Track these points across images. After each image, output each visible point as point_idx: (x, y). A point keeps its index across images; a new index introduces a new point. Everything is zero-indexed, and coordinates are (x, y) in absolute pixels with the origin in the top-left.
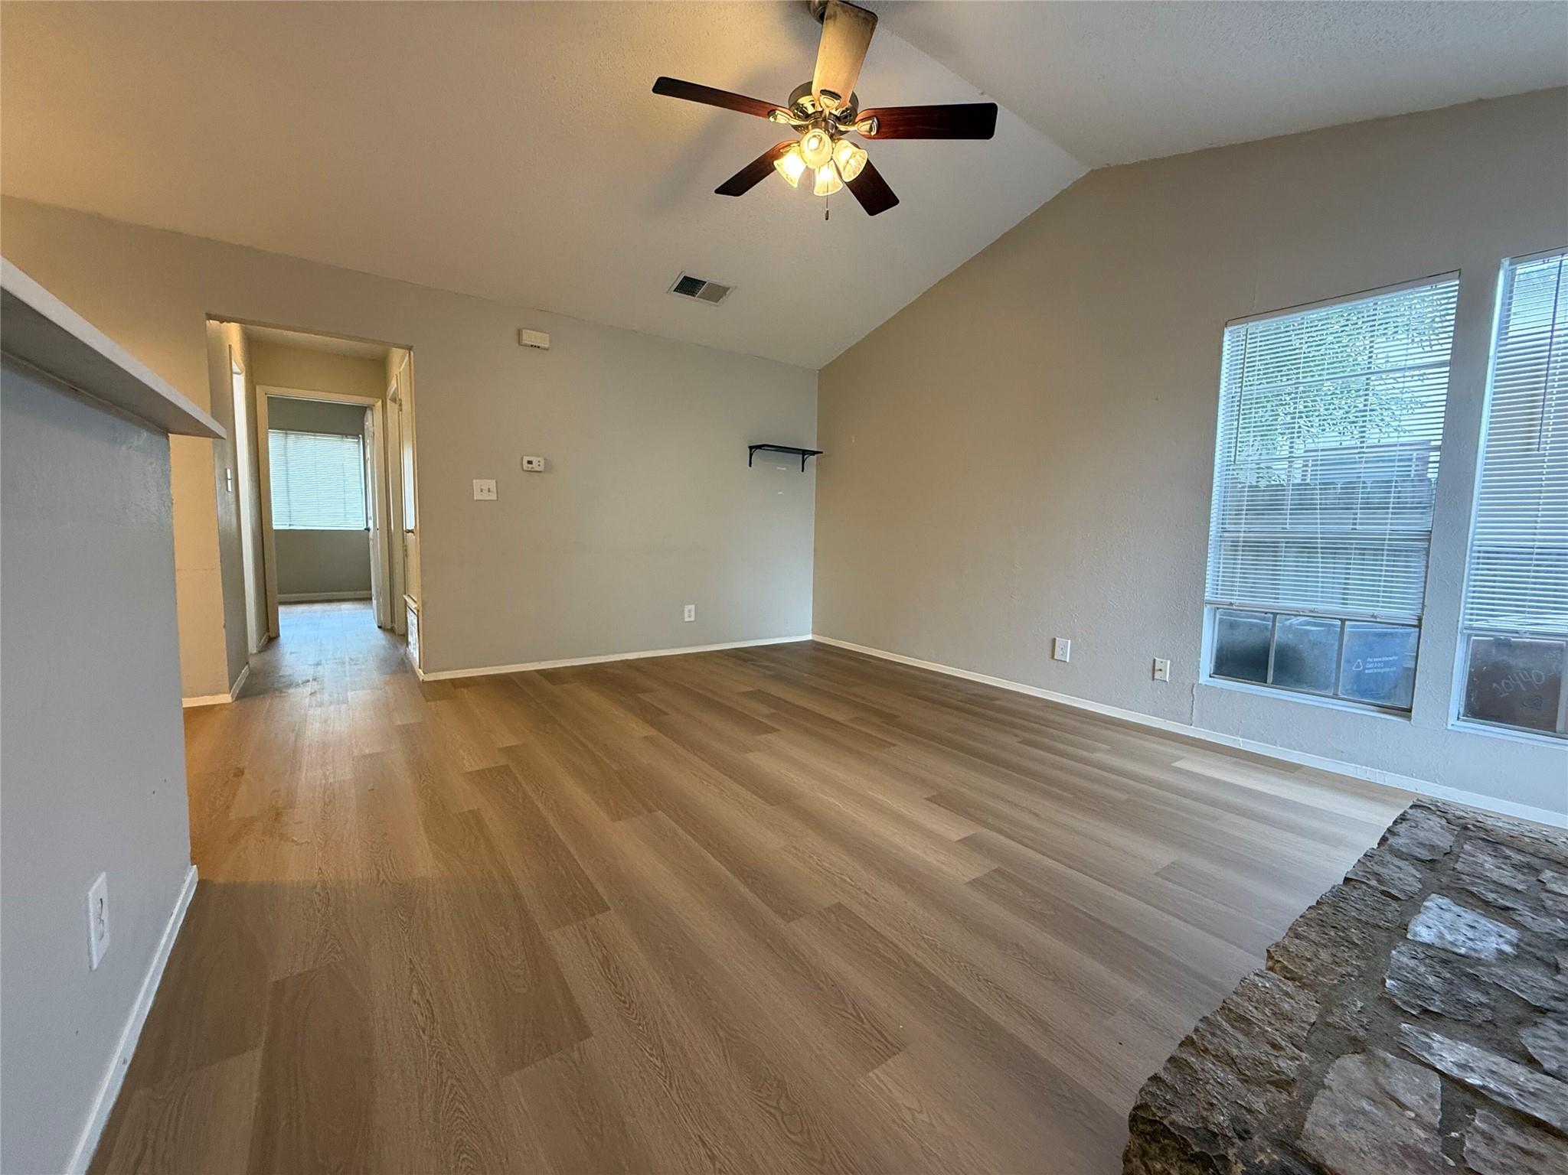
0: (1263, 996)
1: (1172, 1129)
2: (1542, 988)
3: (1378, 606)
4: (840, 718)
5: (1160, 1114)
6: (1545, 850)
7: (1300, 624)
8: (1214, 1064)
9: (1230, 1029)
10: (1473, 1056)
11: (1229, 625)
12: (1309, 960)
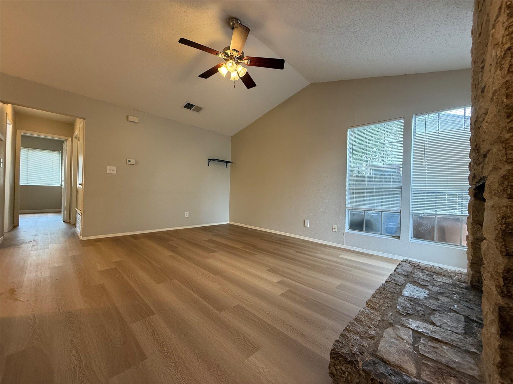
0: (366, 314)
1: (342, 354)
2: (435, 305)
3: (390, 207)
4: (238, 247)
5: (339, 351)
6: (434, 270)
7: (371, 214)
8: (353, 334)
9: (357, 324)
10: (419, 324)
11: (353, 215)
12: (378, 303)
